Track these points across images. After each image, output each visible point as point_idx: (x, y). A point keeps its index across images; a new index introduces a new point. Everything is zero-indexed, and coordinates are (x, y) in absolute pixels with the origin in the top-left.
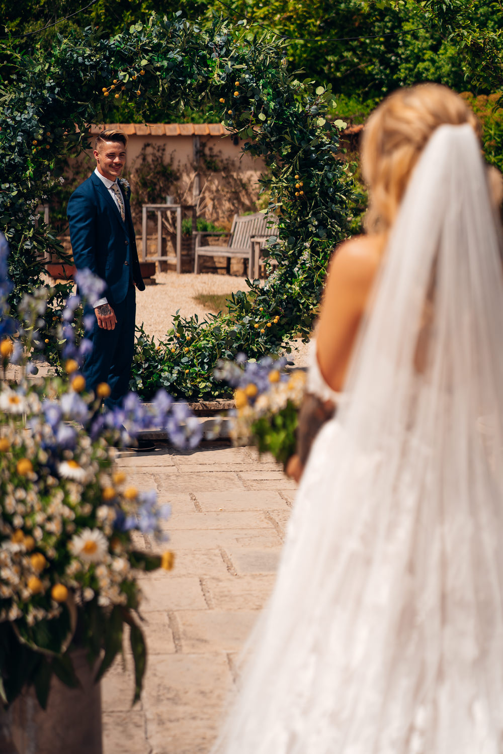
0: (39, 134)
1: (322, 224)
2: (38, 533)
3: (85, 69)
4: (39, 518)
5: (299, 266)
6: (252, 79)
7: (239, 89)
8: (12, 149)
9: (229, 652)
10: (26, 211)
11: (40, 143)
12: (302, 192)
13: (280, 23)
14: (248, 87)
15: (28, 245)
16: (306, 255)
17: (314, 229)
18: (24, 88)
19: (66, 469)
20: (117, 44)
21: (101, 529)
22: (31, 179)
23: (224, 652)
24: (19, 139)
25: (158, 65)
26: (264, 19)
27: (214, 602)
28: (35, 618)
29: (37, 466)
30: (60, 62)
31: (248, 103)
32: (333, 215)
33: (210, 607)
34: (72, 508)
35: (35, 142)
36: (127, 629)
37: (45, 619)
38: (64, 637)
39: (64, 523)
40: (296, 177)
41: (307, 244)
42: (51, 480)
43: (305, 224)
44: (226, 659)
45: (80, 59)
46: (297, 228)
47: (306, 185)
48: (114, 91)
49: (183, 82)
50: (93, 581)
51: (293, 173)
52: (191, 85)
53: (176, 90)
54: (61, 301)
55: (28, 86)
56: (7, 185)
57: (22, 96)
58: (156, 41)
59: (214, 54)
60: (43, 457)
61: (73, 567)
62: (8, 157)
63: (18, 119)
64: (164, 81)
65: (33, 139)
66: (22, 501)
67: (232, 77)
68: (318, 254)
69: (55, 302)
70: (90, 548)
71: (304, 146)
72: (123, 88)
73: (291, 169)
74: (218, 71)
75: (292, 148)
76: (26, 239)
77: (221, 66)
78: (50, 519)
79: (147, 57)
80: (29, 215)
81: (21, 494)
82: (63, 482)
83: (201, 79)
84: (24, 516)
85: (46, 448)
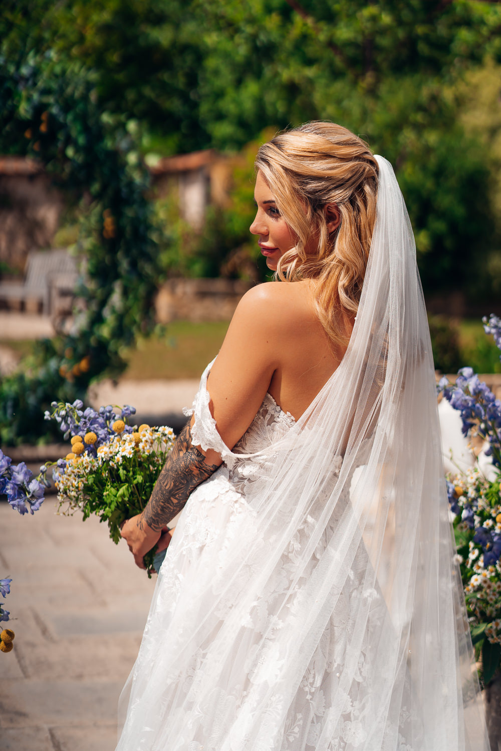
9: (52, 726)
23: (46, 727)
27: (30, 670)
31: (55, 138)
33: (26, 676)
44: (48, 735)
67: (39, 109)
71: (113, 183)
74: (24, 105)
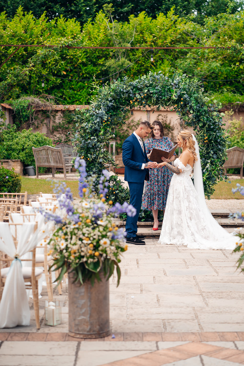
0: (105, 118)
1: (215, 153)
2: (91, 239)
3: (123, 93)
4: (92, 234)
5: (205, 169)
6: (188, 97)
7: (183, 101)
8: (95, 124)
9: (158, 294)
10: (100, 147)
11: (106, 122)
12: (207, 141)
13: (221, 60)
14: (186, 100)
15: (101, 160)
16: (208, 165)
17: (212, 155)
18: (100, 101)
19: (99, 222)
20: (136, 84)
21: (108, 238)
22: (102, 135)
23: (156, 294)
24: (98, 120)
25: (152, 92)
26: (213, 58)
27: (156, 282)
28: (90, 261)
29: (92, 221)
30: (114, 91)
31: (187, 106)
32: (220, 150)
34: (101, 233)
35: (104, 121)
36: (115, 266)
37: (93, 262)
38: (98, 268)
39: (99, 236)
40: (205, 135)
41: (209, 161)
42: (95, 225)
43: (208, 153)
45: (122, 90)
46: (205, 155)
47: (209, 138)
48: (134, 102)
49: (161, 98)
50: (106, 252)
51: (204, 133)
52: (164, 99)
53: (159, 101)
54: (113, 182)
55: (102, 100)
56: (93, 137)
57: (99, 104)
58: (151, 83)
59: (174, 88)
60: (93, 219)
61: (100, 248)
62: (94, 127)
63: (98, 112)
64: (154, 98)
65: (103, 120)
66: (88, 230)
67: (180, 97)
68: (213, 165)
69: (111, 182)
70: (105, 243)
71: (208, 123)
72: (138, 100)
73: (203, 132)
74: (175, 94)
75: (203, 124)
76: (100, 158)
77: (176, 92)
78: (95, 235)
79: (147, 89)
80: (101, 149)
81: (87, 228)
82: (98, 225)
83: (168, 97)
84: (88, 234)
85: (94, 217)
